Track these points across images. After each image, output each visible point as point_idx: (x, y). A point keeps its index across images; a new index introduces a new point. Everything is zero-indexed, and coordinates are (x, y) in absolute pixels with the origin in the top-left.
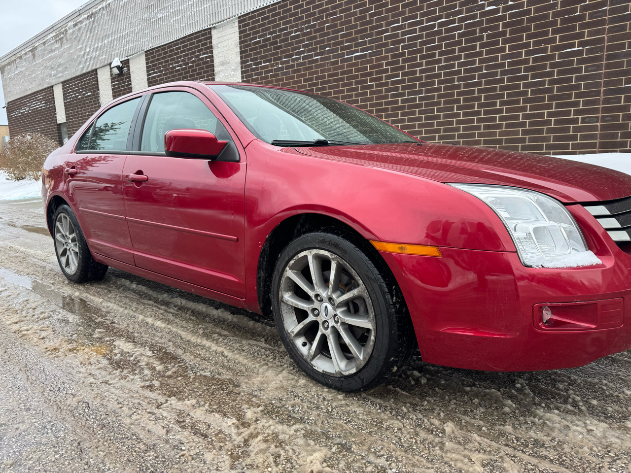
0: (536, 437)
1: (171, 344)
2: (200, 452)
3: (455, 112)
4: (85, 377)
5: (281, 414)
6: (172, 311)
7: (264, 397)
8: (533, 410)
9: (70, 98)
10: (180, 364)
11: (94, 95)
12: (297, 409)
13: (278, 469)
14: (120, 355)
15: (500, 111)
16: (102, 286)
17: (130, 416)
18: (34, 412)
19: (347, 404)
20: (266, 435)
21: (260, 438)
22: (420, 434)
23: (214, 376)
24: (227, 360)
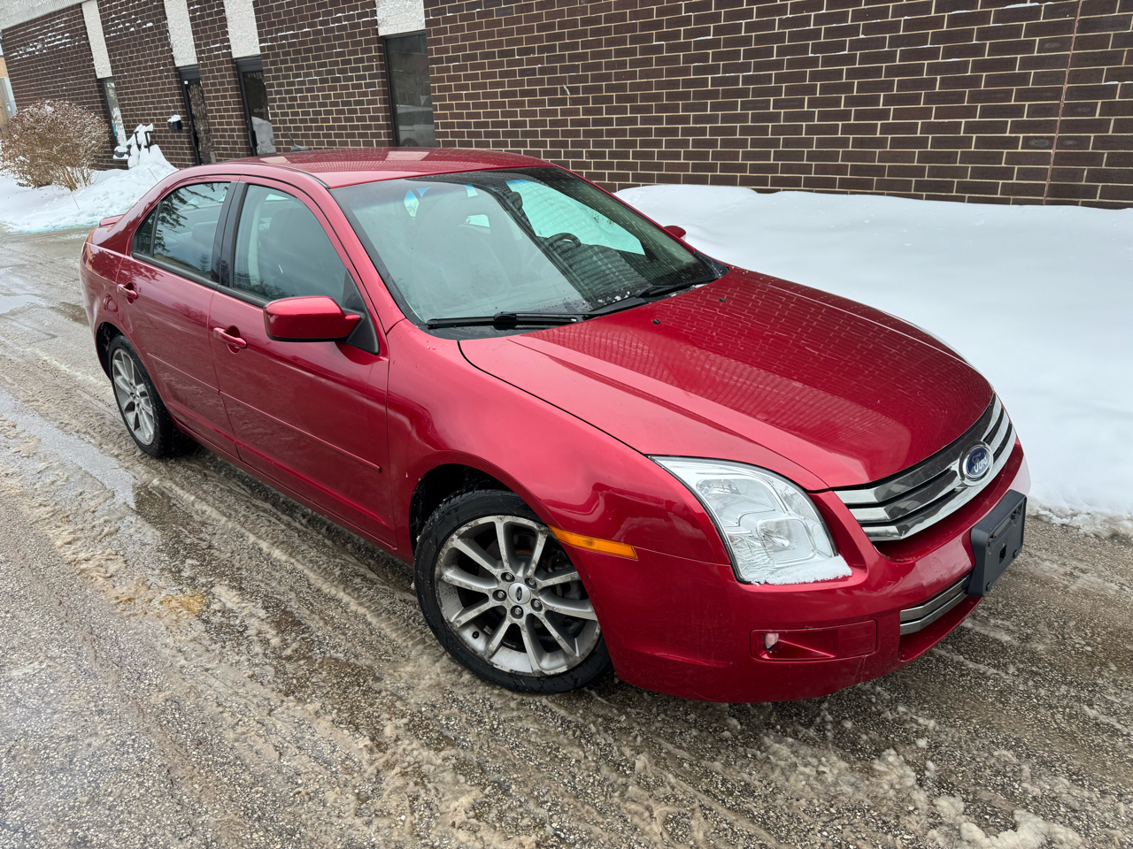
0: (748, 780)
1: (292, 595)
2: (320, 788)
3: (806, 109)
4: (174, 656)
5: (431, 731)
6: (297, 525)
7: (412, 701)
8: (761, 735)
9: (115, 31)
10: (304, 636)
11: (158, 27)
12: (452, 723)
13: (412, 818)
14: (220, 614)
15: (883, 114)
16: (193, 465)
17: (233, 728)
18: (109, 717)
19: (519, 717)
20: (406, 764)
21: (397, 769)
22: (601, 770)
23: (348, 660)
24: (370, 630)
